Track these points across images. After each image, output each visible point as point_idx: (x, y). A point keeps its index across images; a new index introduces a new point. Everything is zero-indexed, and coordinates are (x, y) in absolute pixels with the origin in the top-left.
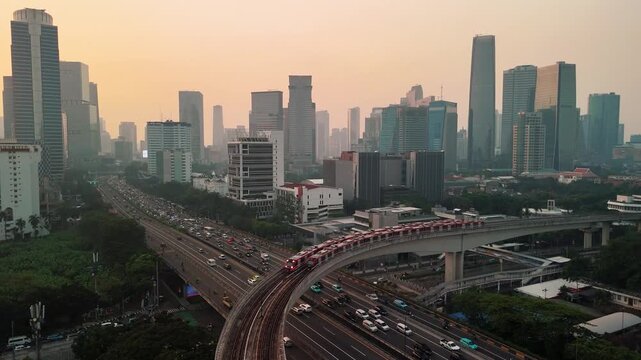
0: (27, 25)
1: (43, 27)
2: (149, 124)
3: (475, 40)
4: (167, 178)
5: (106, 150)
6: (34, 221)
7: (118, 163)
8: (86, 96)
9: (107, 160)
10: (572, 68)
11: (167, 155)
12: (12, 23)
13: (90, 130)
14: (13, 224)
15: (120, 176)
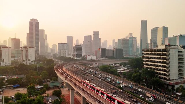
0: (33, 22)
1: (36, 22)
2: (59, 44)
3: (142, 21)
4: (62, 56)
5: (49, 51)
6: (34, 61)
7: (52, 54)
8: (44, 38)
9: (49, 53)
10: (167, 28)
11: (62, 51)
12: (30, 22)
13: (45, 46)
14: (30, 62)
15: (52, 57)
